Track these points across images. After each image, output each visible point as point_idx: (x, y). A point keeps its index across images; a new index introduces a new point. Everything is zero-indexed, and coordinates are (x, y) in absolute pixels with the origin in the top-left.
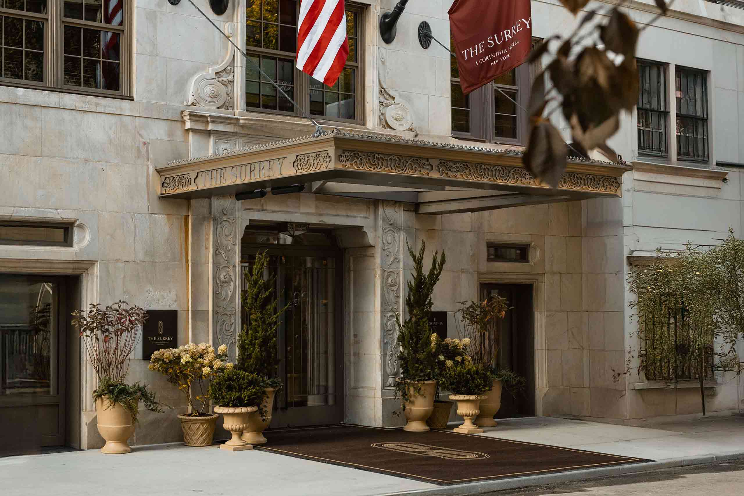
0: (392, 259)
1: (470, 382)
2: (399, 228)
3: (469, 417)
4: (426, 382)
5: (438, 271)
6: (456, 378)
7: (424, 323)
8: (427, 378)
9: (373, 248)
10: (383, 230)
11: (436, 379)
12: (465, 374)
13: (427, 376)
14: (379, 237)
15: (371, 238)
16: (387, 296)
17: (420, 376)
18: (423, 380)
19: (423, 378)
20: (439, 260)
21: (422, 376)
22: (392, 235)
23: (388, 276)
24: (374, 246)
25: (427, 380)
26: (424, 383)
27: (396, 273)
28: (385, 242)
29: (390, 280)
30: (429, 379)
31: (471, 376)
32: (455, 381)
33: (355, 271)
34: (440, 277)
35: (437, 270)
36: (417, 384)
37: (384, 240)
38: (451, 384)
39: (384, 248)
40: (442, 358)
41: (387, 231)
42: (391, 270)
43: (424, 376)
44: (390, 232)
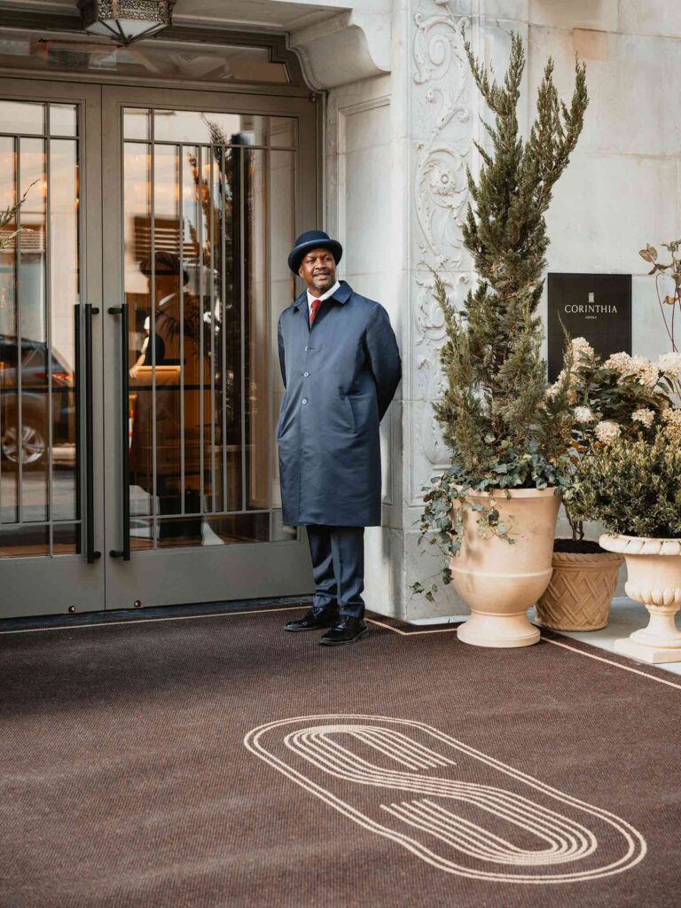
0: (445, 112)
1: (661, 498)
2: (471, 20)
3: (663, 609)
4: (516, 493)
5: (566, 133)
6: (615, 484)
7: (518, 301)
8: (519, 482)
9: (385, 79)
10: (416, 21)
11: (550, 485)
12: (643, 473)
13: (520, 474)
14: (400, 43)
15: (377, 48)
16: (426, 226)
17: (496, 475)
18: (507, 487)
19: (504, 482)
20: (566, 96)
21: (503, 474)
22: (445, 40)
23: (431, 164)
24: (389, 73)
25: (518, 487)
26: (509, 498)
27: (457, 155)
28: (420, 60)
29: (436, 176)
30: (529, 484)
31: (664, 477)
32: (610, 492)
33: (348, 154)
34: (571, 156)
35: (561, 133)
36: (488, 500)
37: (417, 52)
38: (603, 500)
39: (417, 79)
40: (583, 414)
41: (431, 27)
42: (443, 146)
43: (510, 472)
44: (443, 29)
